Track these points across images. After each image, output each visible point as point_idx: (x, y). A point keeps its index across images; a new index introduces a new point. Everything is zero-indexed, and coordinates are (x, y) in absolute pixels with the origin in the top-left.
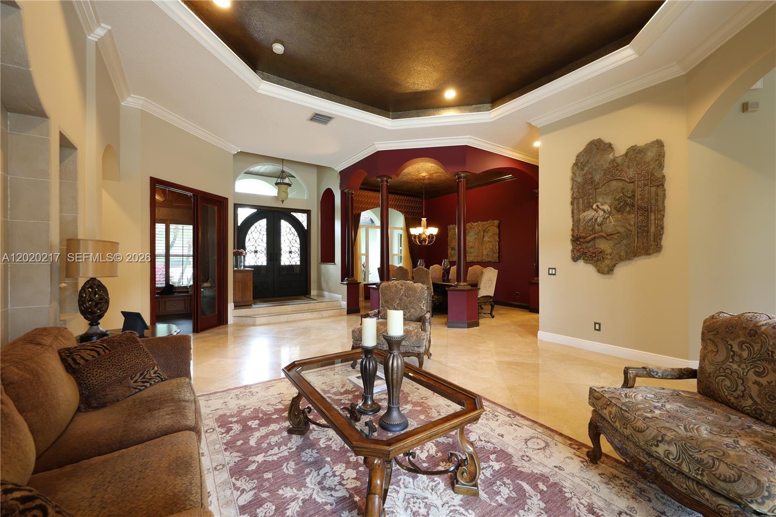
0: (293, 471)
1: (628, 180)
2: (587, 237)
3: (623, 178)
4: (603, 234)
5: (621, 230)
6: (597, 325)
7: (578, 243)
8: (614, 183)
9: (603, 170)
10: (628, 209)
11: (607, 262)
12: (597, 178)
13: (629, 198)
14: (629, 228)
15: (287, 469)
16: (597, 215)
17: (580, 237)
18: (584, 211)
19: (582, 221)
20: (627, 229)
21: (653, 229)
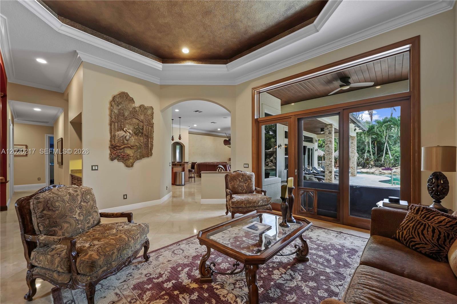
0: (292, 295)
1: (141, 120)
2: (120, 146)
3: (138, 119)
4: (129, 145)
5: (138, 144)
6: (125, 196)
7: (115, 149)
8: (134, 120)
9: (129, 111)
10: (140, 134)
11: (131, 161)
12: (126, 114)
13: (141, 129)
14: (141, 144)
15: (293, 298)
16: (126, 135)
17: (117, 146)
18: (118, 131)
19: (117, 136)
20: (140, 144)
21: (150, 146)
